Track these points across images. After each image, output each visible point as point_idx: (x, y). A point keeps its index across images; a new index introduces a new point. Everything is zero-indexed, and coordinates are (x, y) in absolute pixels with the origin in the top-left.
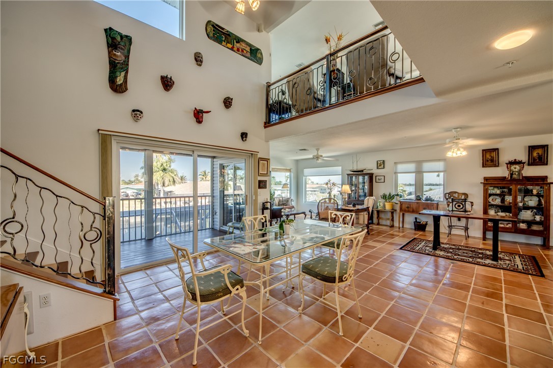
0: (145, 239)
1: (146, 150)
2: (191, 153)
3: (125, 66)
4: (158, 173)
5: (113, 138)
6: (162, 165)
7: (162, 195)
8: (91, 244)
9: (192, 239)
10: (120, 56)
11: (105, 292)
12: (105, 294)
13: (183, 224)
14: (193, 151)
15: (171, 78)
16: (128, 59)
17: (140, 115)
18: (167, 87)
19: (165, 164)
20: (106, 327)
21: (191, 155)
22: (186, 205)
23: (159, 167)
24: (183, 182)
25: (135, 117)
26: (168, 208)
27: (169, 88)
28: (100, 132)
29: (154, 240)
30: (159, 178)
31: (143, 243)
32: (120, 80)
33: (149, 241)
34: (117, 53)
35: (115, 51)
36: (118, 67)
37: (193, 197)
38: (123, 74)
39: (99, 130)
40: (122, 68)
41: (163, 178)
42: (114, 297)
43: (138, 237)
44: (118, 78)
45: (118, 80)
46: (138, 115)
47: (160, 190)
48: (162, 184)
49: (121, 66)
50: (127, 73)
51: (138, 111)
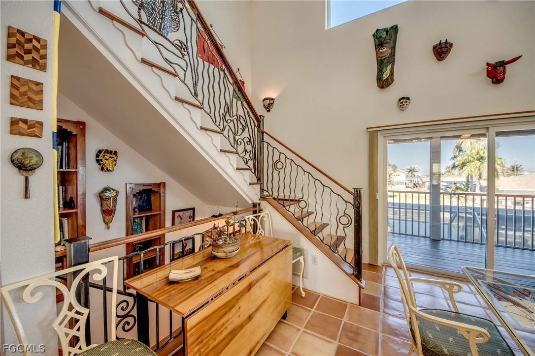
0: (429, 238)
1: (431, 138)
2: (483, 132)
3: (392, 58)
4: (472, 163)
5: (379, 134)
6: (478, 152)
7: (478, 191)
8: (344, 228)
9: (485, 255)
10: (386, 51)
11: (353, 274)
12: (353, 276)
13: (511, 233)
14: (487, 128)
15: (446, 42)
16: (395, 49)
17: (406, 102)
18: (441, 55)
19: (482, 152)
20: (351, 306)
21: (484, 135)
22: (518, 207)
23: (474, 154)
24: (515, 174)
25: (401, 106)
26: (470, 208)
27: (443, 55)
28: (369, 130)
29: (442, 242)
30: (473, 170)
31: (428, 242)
32: (386, 75)
33: (435, 241)
34: (383, 50)
35: (381, 49)
36: (384, 63)
37: (487, 195)
38: (389, 67)
39: (367, 128)
40: (388, 62)
41: (479, 170)
42: (360, 283)
43: (422, 233)
44: (385, 73)
45: (384, 76)
46: (404, 103)
47: (475, 185)
48: (478, 177)
49: (387, 60)
50: (393, 64)
51: (404, 98)
